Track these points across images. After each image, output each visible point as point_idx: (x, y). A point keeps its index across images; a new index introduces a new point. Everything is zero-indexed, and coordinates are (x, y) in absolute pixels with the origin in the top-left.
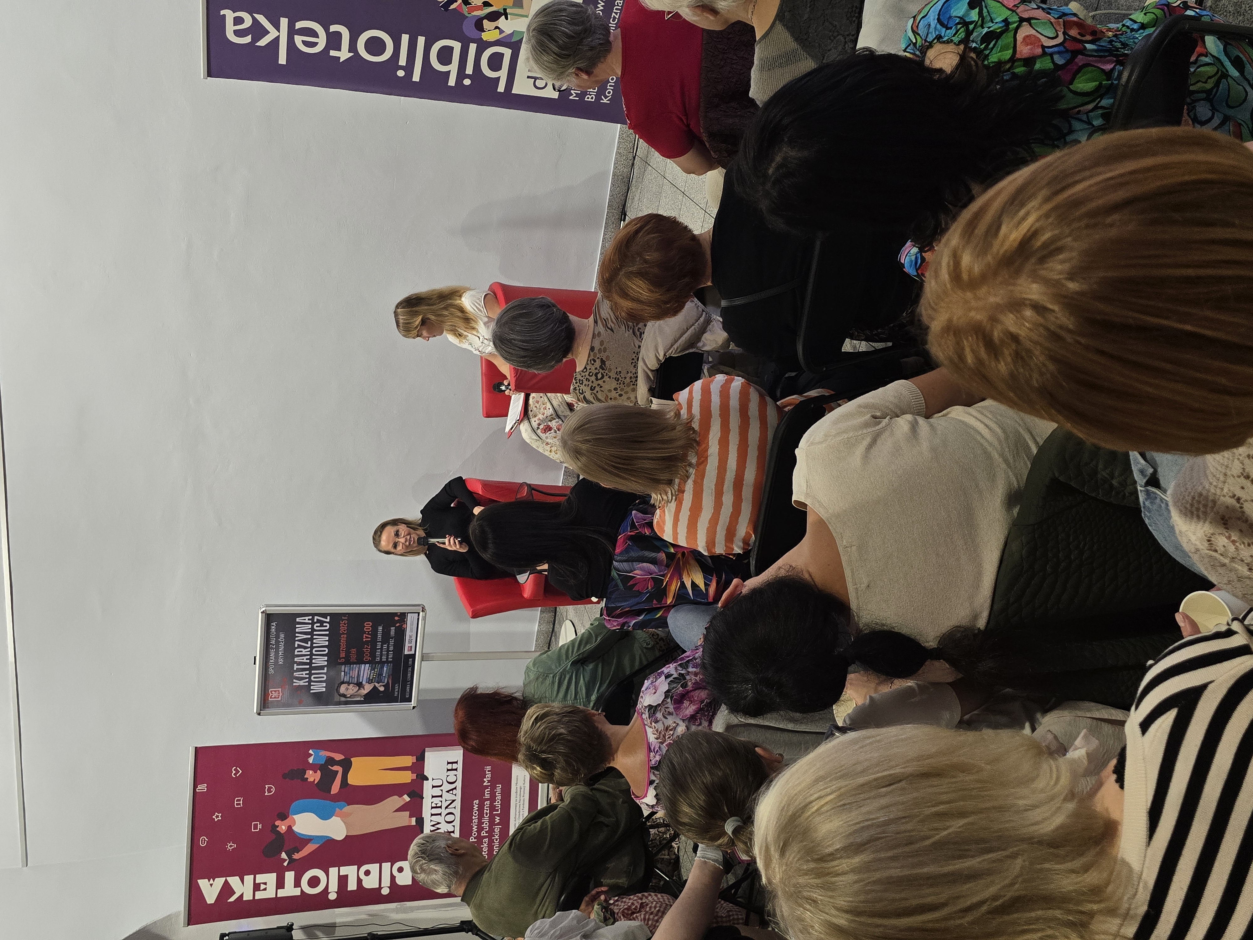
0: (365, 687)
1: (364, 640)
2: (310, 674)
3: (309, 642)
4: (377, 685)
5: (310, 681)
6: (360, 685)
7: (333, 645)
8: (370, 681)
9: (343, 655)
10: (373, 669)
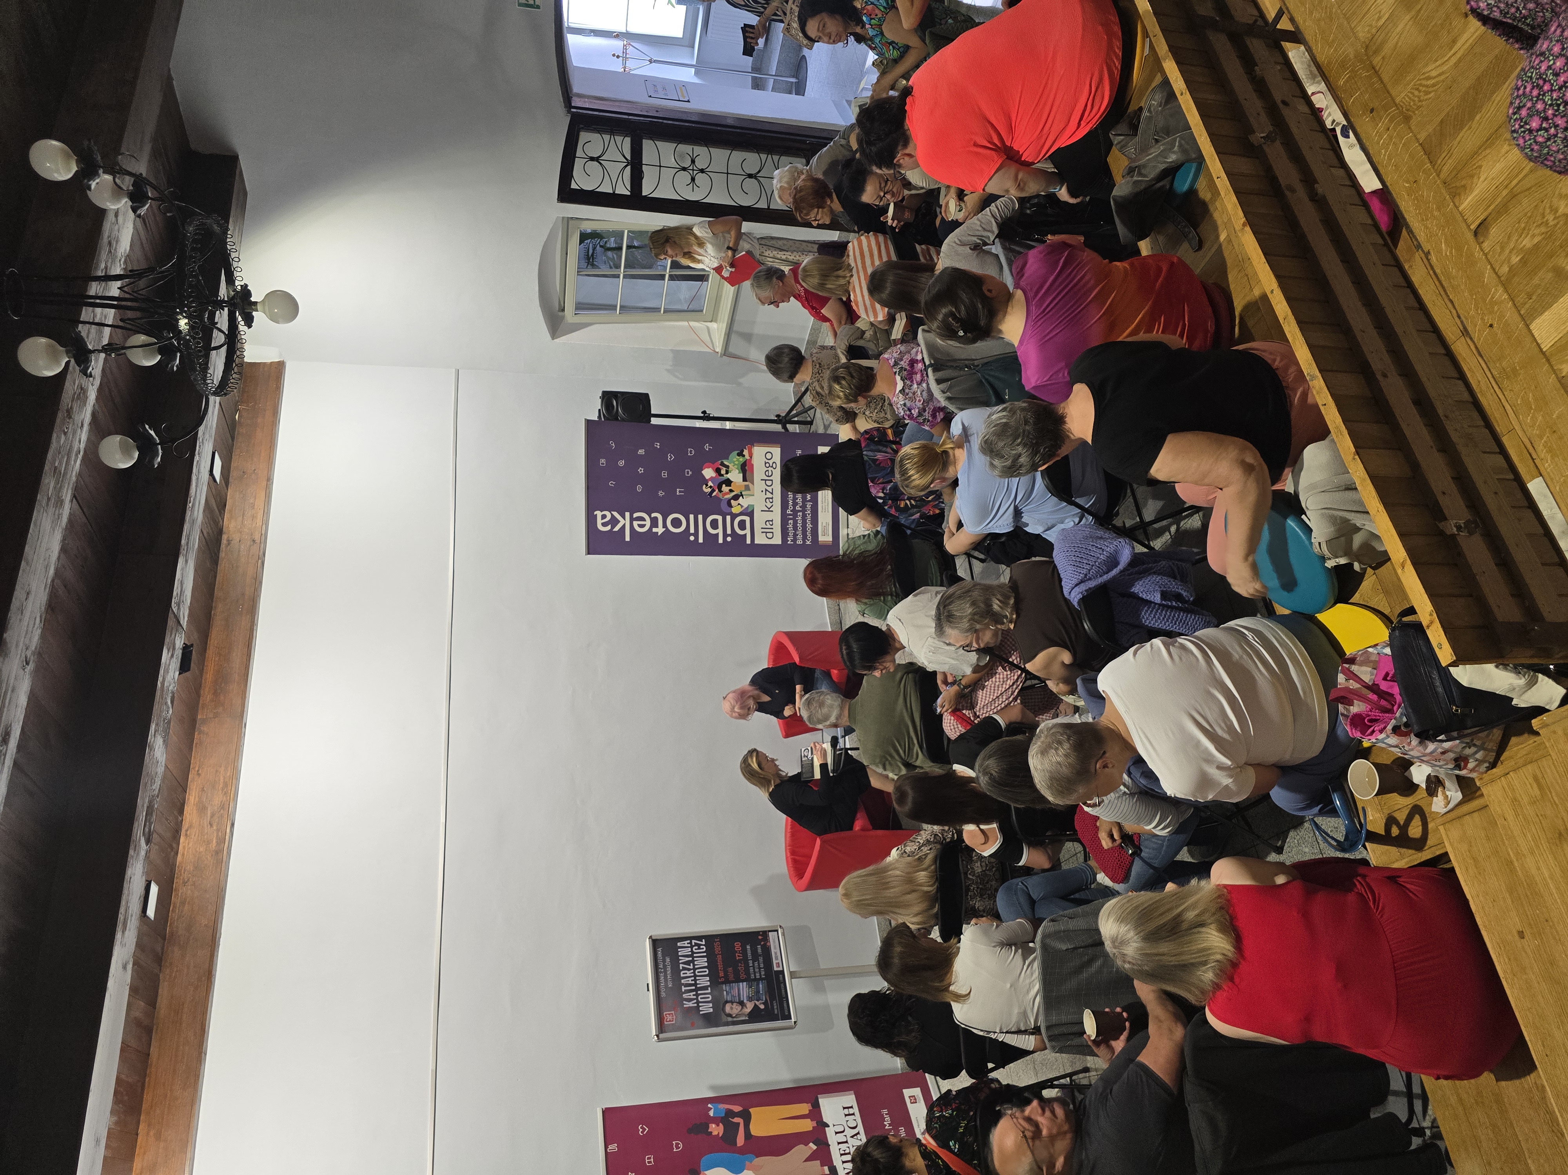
0: (747, 1006)
1: (737, 959)
2: (697, 995)
3: (691, 965)
4: (756, 1002)
6: (742, 1004)
7: (712, 966)
8: (750, 999)
9: (722, 974)
10: (750, 987)
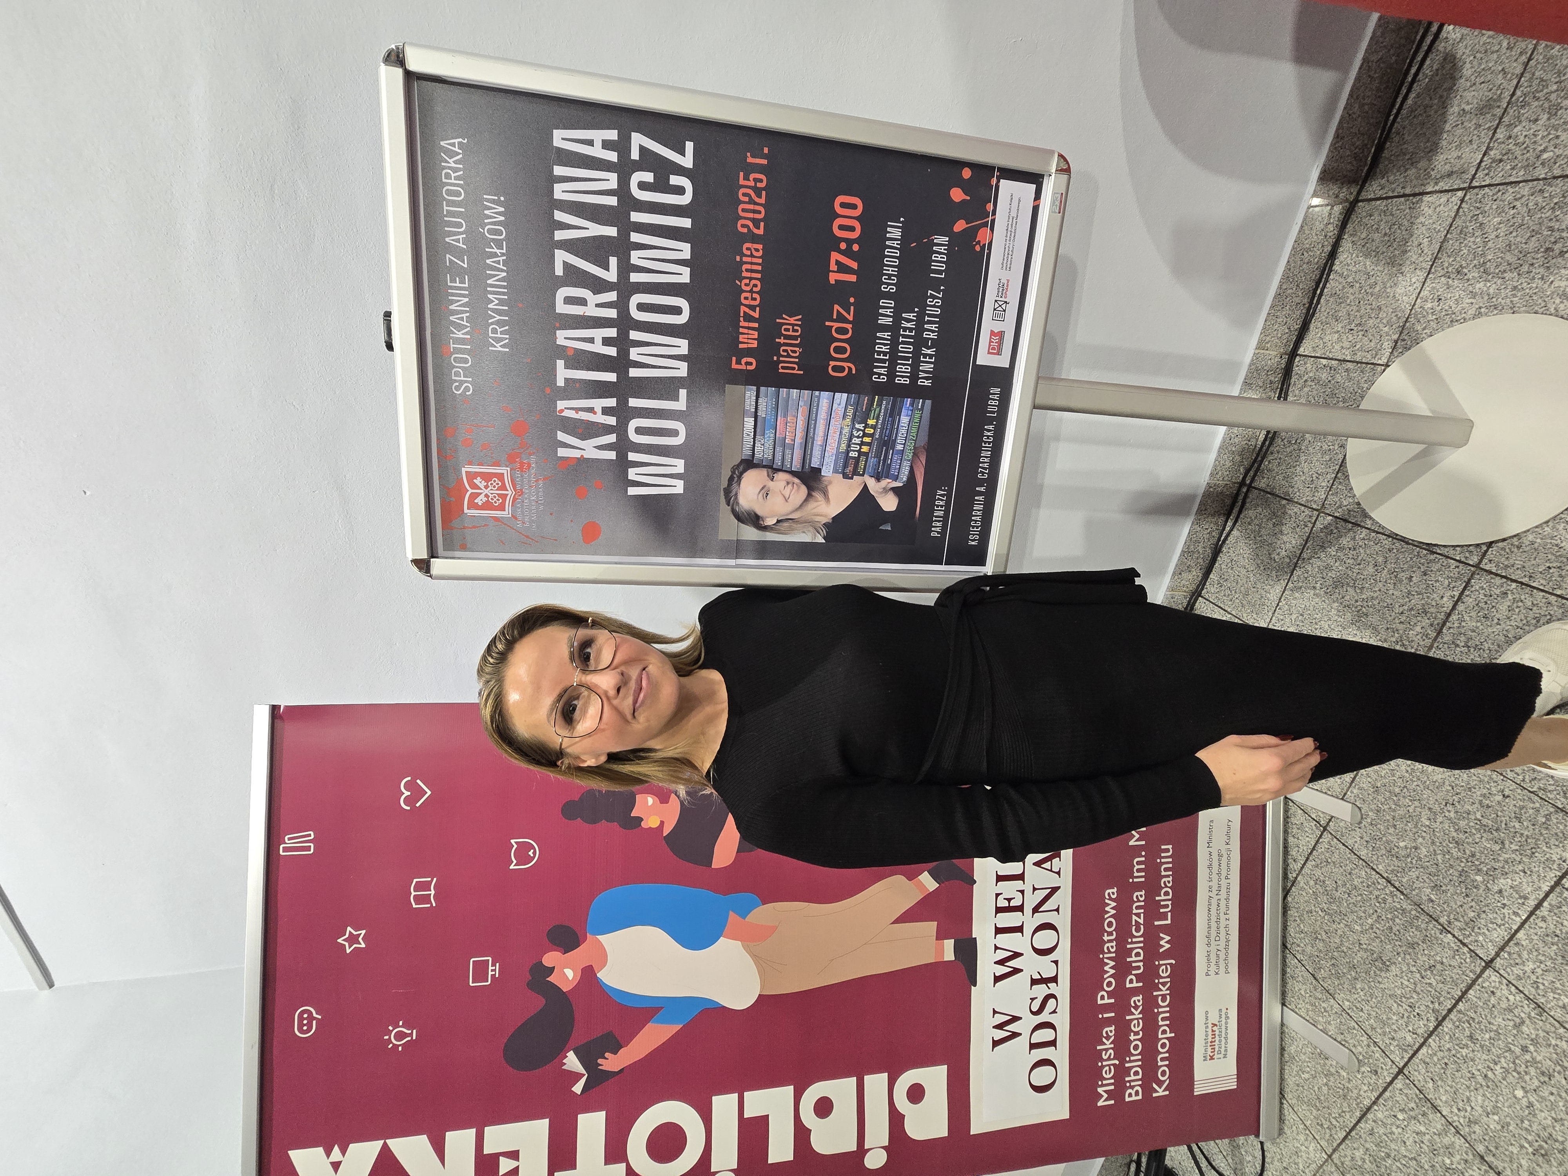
1: (833, 278)
3: (613, 261)
5: (623, 446)
6: (811, 480)
7: (711, 286)
8: (847, 468)
